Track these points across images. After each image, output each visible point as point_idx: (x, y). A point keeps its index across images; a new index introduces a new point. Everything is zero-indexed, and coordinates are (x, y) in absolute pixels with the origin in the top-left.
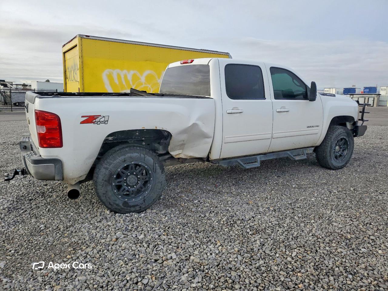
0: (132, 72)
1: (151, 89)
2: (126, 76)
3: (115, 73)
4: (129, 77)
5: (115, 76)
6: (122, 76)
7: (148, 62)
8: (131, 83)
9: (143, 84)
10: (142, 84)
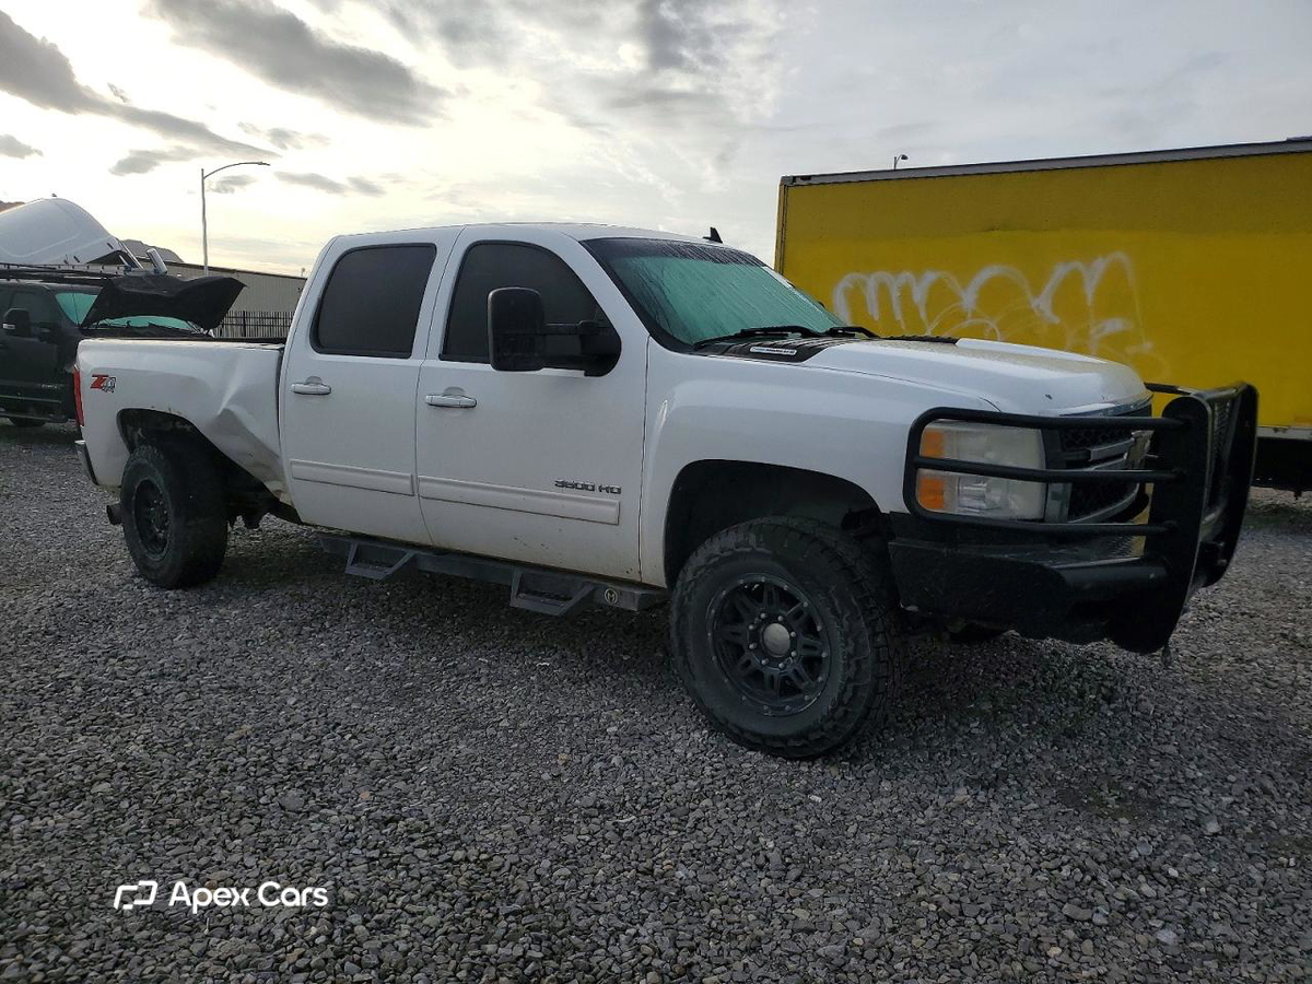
0: (931, 277)
1: (997, 331)
2: (906, 293)
3: (872, 283)
4: (919, 295)
5: (871, 294)
6: (895, 294)
7: (996, 234)
8: (923, 315)
9: (969, 315)
10: (964, 318)
